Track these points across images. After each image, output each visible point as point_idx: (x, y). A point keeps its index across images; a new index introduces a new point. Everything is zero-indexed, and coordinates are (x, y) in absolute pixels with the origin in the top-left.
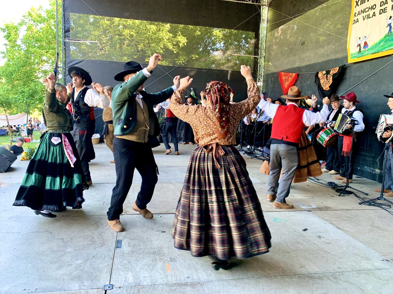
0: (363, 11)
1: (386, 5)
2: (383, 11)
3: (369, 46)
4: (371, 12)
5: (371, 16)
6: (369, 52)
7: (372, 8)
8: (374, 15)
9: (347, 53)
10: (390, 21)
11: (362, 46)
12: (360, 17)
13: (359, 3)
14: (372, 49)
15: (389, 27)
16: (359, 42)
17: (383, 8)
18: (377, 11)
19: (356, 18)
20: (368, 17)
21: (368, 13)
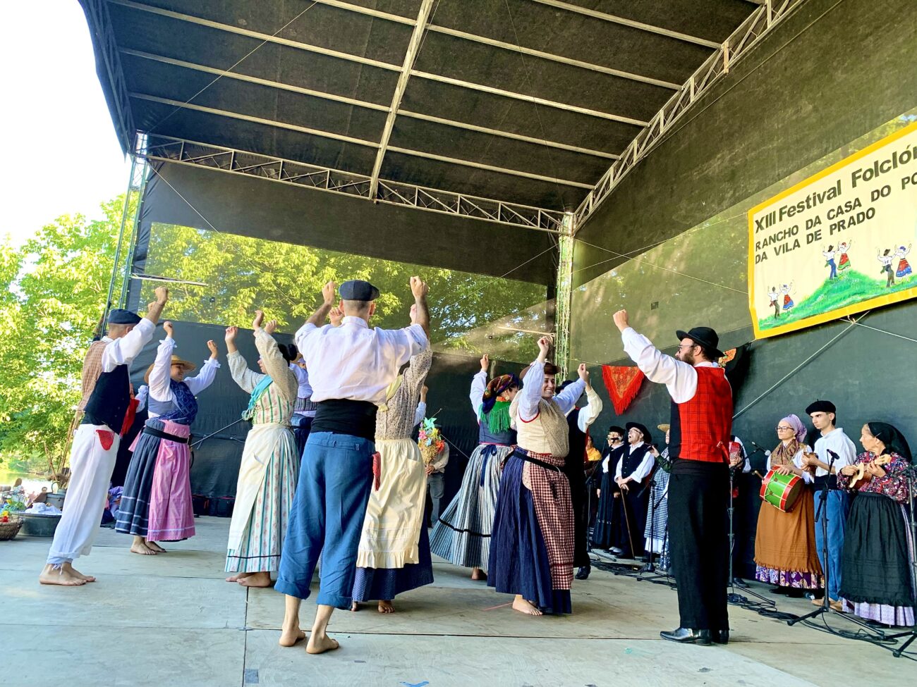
0: (774, 239)
1: (818, 227)
2: (815, 237)
4: (790, 241)
5: (790, 246)
6: (795, 315)
7: (791, 232)
8: (797, 244)
9: (750, 320)
10: (830, 256)
12: (769, 250)
13: (764, 224)
14: (802, 308)
15: (830, 266)
16: (774, 297)
17: (812, 231)
18: (802, 236)
19: (760, 252)
20: (786, 249)
21: (783, 242)
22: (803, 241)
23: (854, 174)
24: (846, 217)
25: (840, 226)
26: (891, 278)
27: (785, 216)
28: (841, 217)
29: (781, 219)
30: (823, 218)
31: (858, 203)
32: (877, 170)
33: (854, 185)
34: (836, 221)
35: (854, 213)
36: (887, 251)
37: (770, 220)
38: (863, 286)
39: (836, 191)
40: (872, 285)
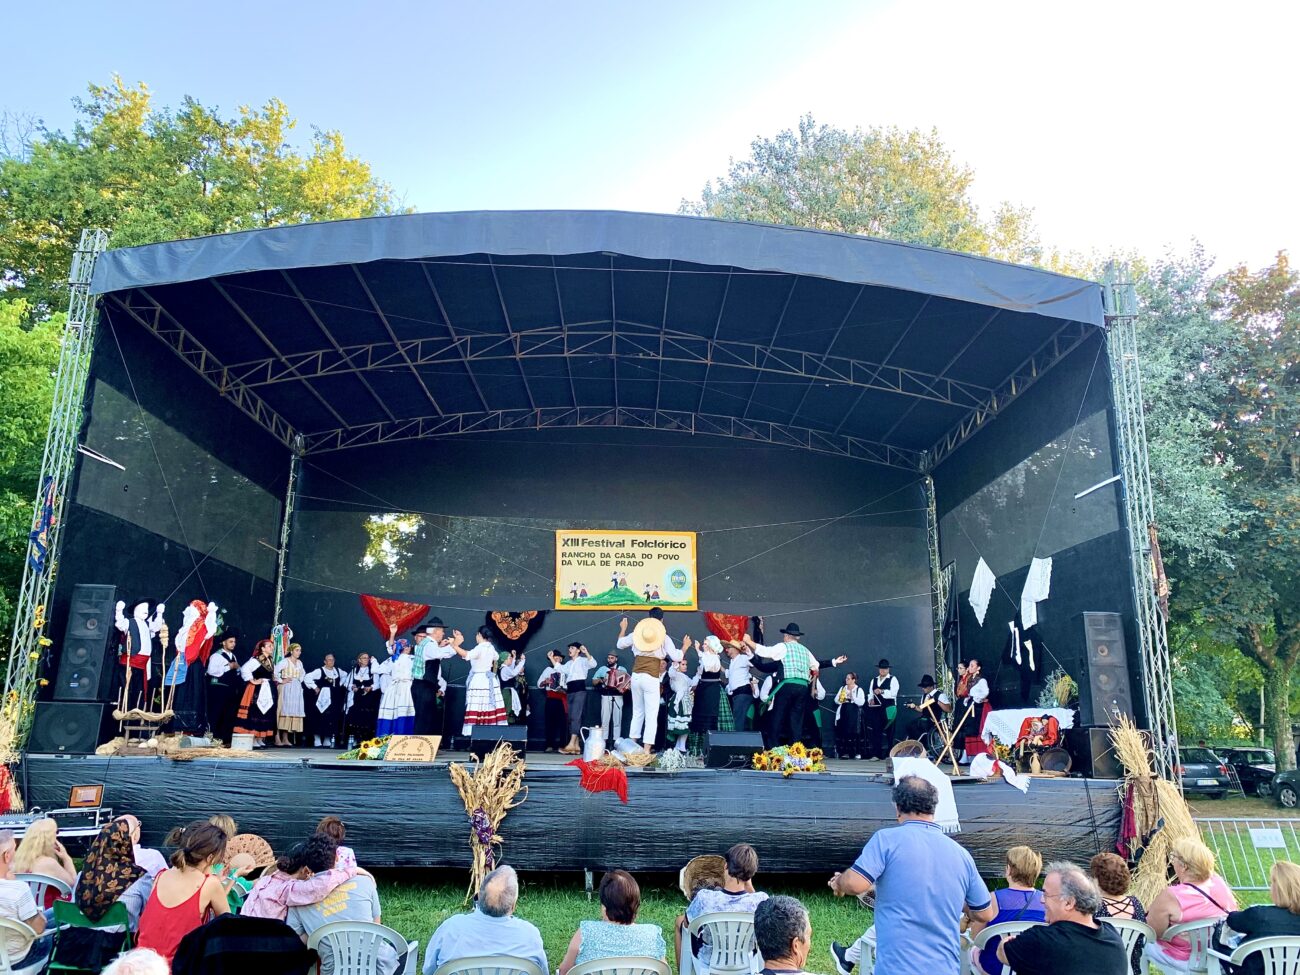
0: (578, 555)
1: (608, 559)
2: (607, 563)
3: (589, 596)
4: (590, 560)
5: (589, 563)
6: (589, 602)
7: (589, 555)
8: (593, 563)
9: (554, 597)
10: (615, 577)
11: (579, 593)
12: (574, 560)
13: (569, 542)
14: (593, 599)
15: (614, 583)
16: (574, 588)
17: (605, 559)
18: (598, 559)
19: (567, 559)
20: (586, 563)
21: (585, 559)
22: (598, 563)
23: (633, 541)
24: (627, 560)
25: (623, 563)
26: (648, 597)
27: (586, 545)
28: (623, 559)
29: (583, 544)
30: (613, 555)
31: (634, 555)
32: (646, 544)
33: (632, 545)
34: (620, 560)
35: (632, 560)
36: (648, 585)
37: (576, 542)
38: (633, 599)
39: (622, 544)
40: (638, 598)
